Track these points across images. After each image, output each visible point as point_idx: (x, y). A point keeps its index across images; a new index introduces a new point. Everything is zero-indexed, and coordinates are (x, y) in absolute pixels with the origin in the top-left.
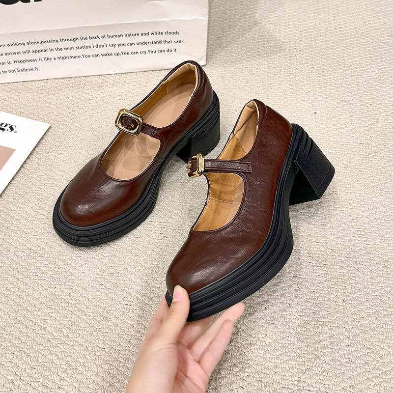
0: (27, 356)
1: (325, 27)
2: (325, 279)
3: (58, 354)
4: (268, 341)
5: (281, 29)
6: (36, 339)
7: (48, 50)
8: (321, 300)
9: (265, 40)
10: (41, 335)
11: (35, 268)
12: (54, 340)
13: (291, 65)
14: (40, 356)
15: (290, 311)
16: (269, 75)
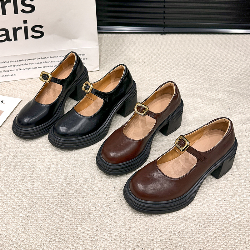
7: (21, 65)
12: (24, 195)
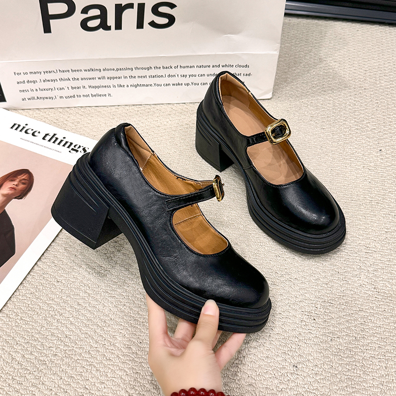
0: (97, 370)
1: (390, 67)
2: (391, 314)
3: (126, 370)
4: (334, 372)
5: (346, 67)
6: (106, 354)
7: (123, 78)
8: (387, 334)
9: (331, 77)
10: (110, 350)
11: (106, 285)
12: (123, 356)
13: (357, 102)
14: (110, 371)
15: (356, 344)
16: (334, 111)
